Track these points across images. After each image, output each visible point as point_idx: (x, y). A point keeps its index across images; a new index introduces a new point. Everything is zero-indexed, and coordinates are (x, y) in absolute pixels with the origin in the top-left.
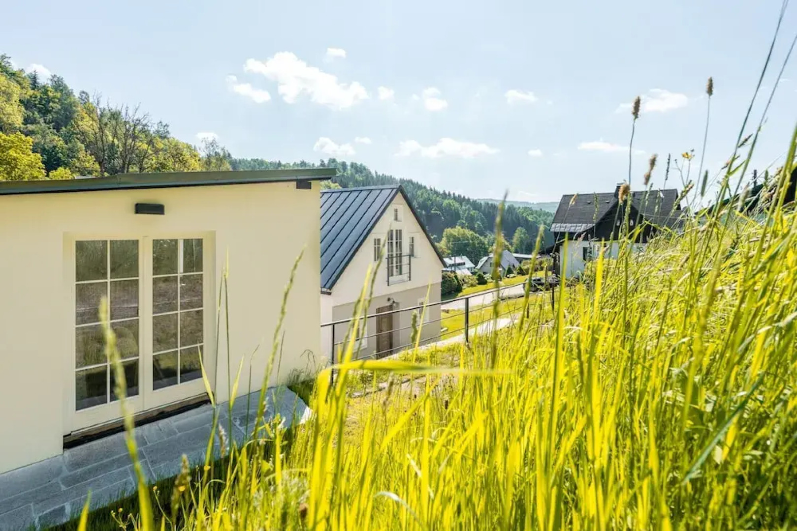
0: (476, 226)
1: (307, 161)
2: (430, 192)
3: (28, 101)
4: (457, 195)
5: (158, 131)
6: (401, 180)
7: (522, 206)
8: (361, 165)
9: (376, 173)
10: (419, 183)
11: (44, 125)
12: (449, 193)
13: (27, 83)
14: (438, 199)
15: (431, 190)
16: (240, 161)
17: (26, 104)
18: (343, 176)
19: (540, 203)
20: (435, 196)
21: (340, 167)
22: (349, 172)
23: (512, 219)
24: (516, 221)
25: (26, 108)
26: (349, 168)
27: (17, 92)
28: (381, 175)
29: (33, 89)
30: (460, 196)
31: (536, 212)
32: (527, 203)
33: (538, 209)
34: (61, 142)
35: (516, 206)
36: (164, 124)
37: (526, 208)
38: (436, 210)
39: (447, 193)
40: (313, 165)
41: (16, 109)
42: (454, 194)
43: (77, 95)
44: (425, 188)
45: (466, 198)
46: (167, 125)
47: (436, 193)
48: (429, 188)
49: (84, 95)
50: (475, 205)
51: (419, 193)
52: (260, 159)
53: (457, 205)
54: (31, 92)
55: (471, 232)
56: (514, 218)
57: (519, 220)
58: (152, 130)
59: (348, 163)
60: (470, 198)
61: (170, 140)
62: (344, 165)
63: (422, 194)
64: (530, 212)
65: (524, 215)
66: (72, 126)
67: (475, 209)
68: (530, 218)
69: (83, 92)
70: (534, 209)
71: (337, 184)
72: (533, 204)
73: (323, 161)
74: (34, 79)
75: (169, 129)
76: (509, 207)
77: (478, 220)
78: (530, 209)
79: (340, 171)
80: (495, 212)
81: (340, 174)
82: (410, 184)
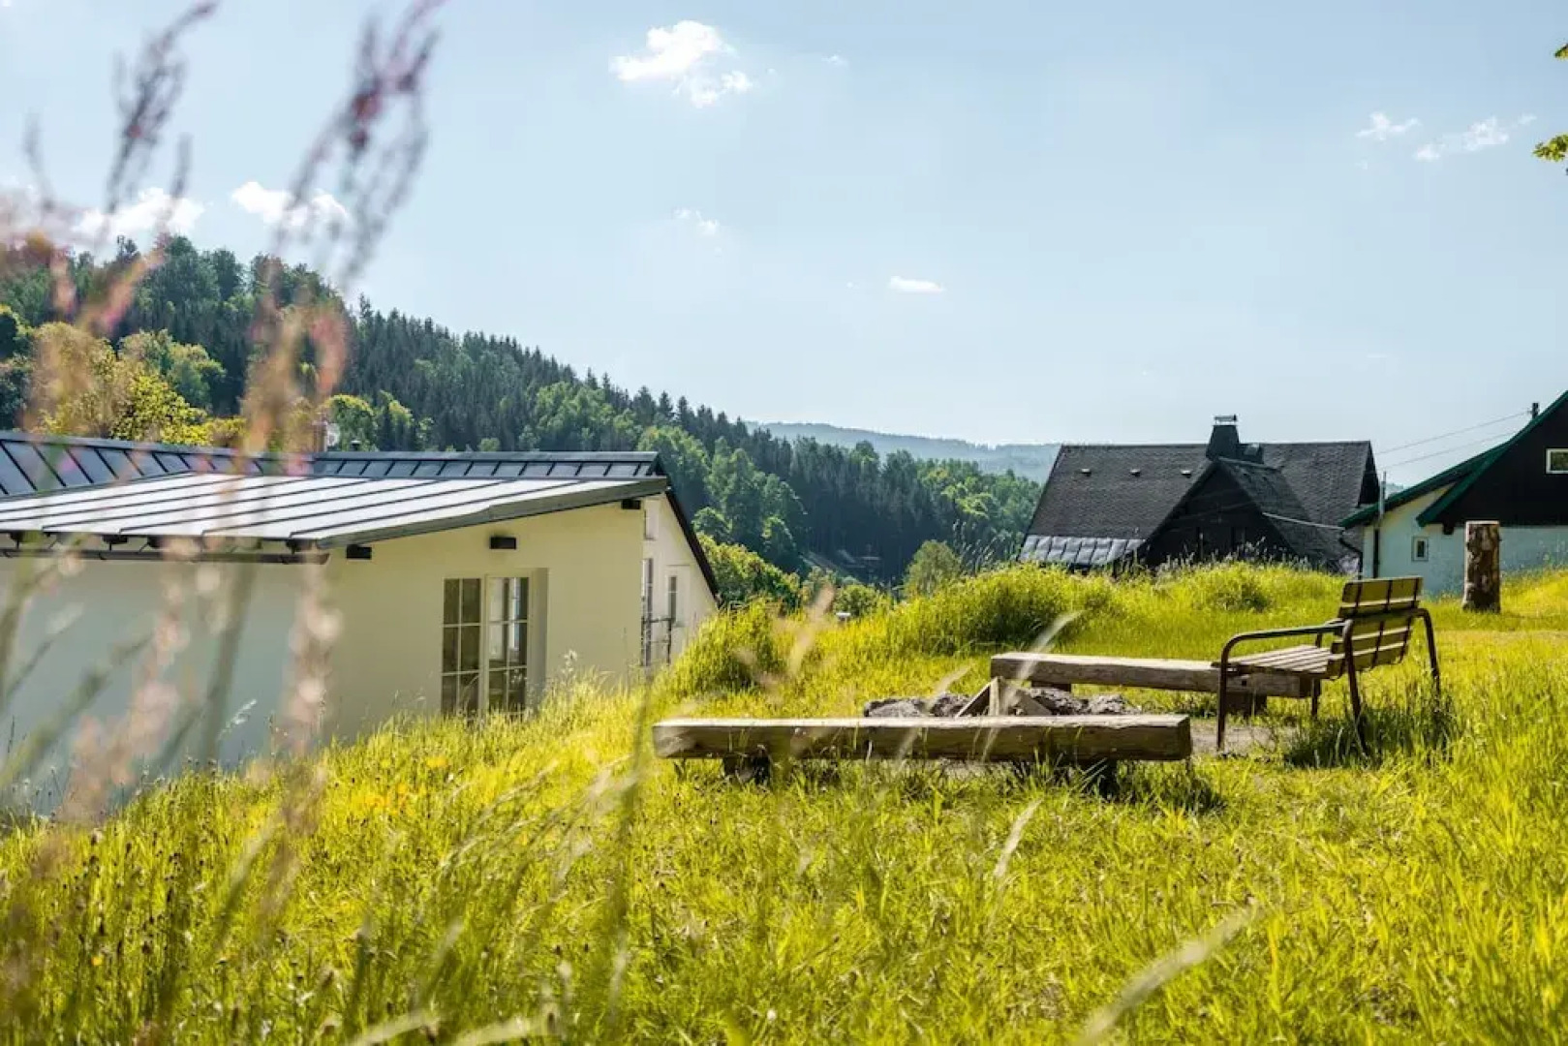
0: (767, 533)
2: (589, 395)
4: (694, 407)
7: (942, 457)
8: (300, 269)
10: (546, 355)
12: (664, 398)
14: (619, 422)
15: (592, 383)
18: (221, 312)
19: (1010, 447)
20: (608, 407)
21: (210, 272)
22: (249, 296)
23: (903, 511)
24: (918, 517)
26: (247, 278)
28: (386, 316)
30: (705, 413)
31: (993, 479)
32: (961, 444)
33: (1000, 472)
35: (919, 455)
37: (954, 466)
39: (656, 398)
42: (683, 403)
44: (568, 373)
45: (732, 420)
47: (614, 399)
48: (582, 377)
50: (764, 449)
51: (546, 396)
53: (694, 447)
55: (751, 557)
56: (910, 504)
57: (928, 514)
59: (245, 259)
60: (745, 419)
62: (224, 263)
63: (558, 400)
64: (971, 481)
65: (949, 492)
67: (765, 466)
68: (969, 505)
70: (985, 471)
71: (198, 348)
72: (983, 449)
73: (128, 245)
76: (894, 463)
77: (772, 510)
78: (972, 469)
79: (205, 292)
80: (840, 482)
81: (205, 305)
82: (509, 357)
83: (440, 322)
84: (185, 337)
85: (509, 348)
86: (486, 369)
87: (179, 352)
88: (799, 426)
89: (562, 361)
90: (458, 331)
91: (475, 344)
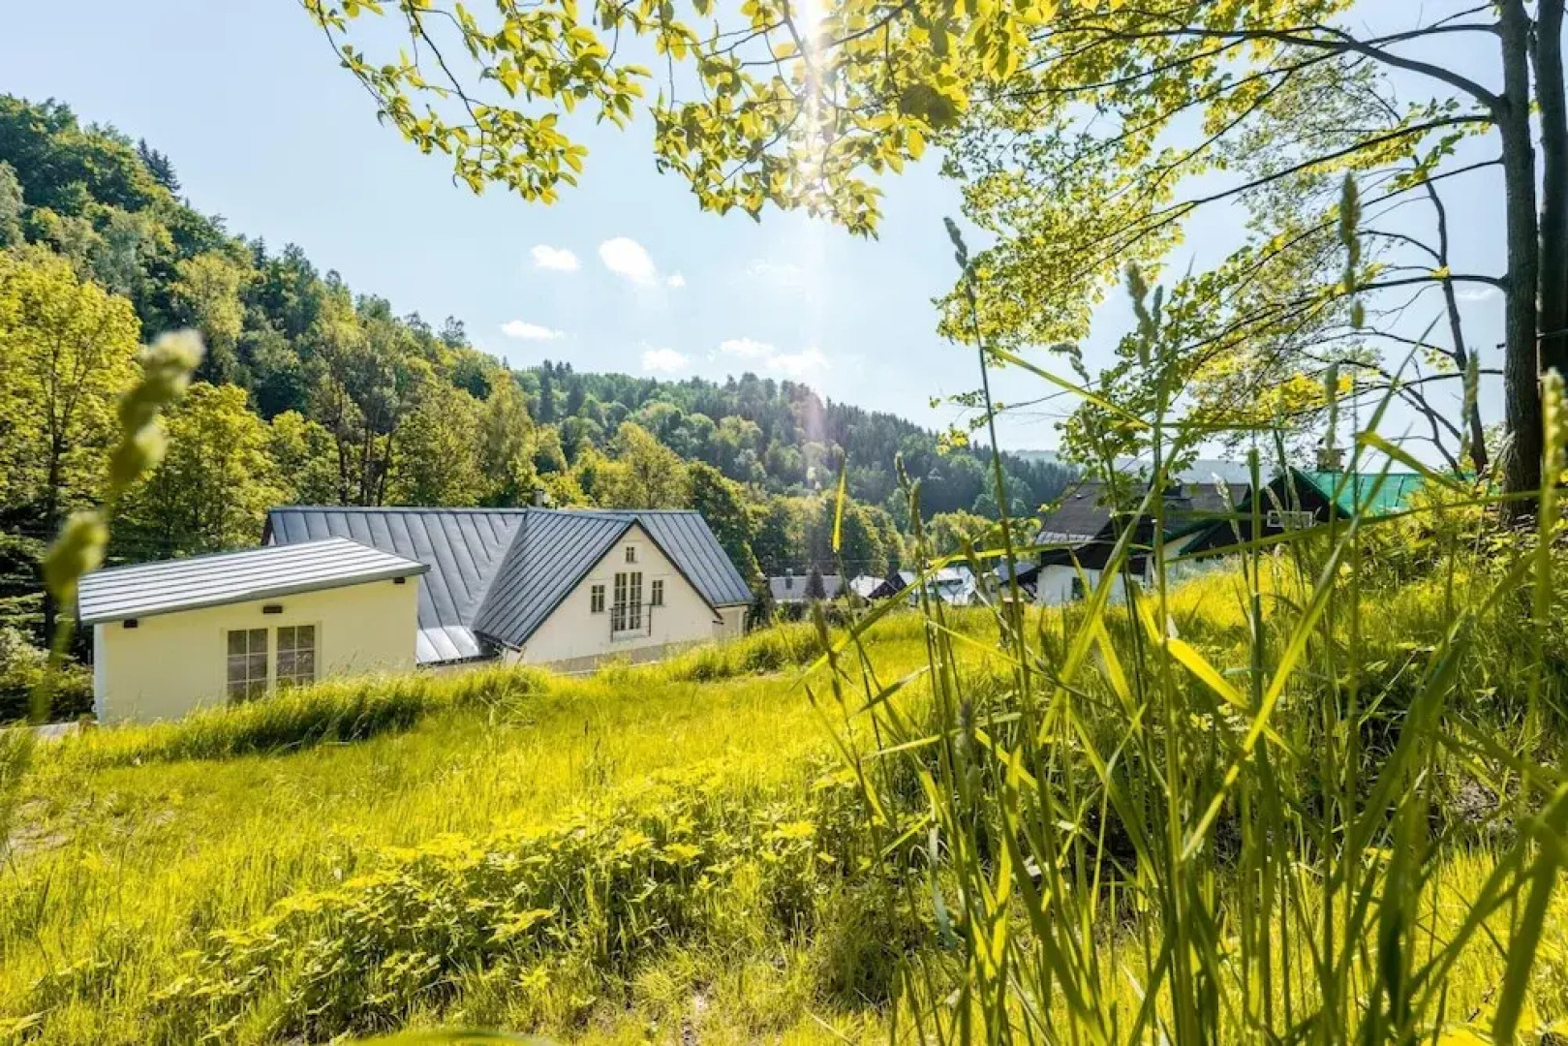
0: (1014, 506)
1: (703, 378)
2: (928, 438)
3: (250, 293)
5: (445, 335)
6: (874, 414)
8: (802, 386)
9: (829, 401)
10: (910, 422)
11: (271, 331)
13: (249, 259)
15: (931, 434)
16: (586, 377)
17: (247, 298)
18: (766, 406)
21: (762, 389)
22: (779, 399)
25: (247, 306)
26: (779, 391)
27: (235, 278)
29: (258, 268)
34: (296, 360)
36: (456, 320)
38: (936, 474)
40: (715, 385)
41: (233, 310)
43: (322, 276)
44: (919, 430)
46: (460, 323)
48: (926, 431)
49: (334, 277)
51: (906, 440)
52: (620, 373)
53: (978, 464)
54: (255, 273)
58: (435, 333)
59: (778, 382)
61: (464, 350)
62: (770, 384)
63: (913, 442)
66: (314, 332)
67: (1015, 474)
69: (333, 272)
71: (753, 423)
73: (731, 379)
74: (259, 250)
75: (464, 329)
77: (1016, 494)
79: (761, 398)
80: (1055, 481)
81: (760, 403)
82: (891, 424)
83: (861, 408)
84: (747, 417)
85: (892, 418)
86: (881, 430)
87: (744, 424)
88: (1037, 452)
89: (917, 424)
90: (869, 411)
91: (876, 417)
